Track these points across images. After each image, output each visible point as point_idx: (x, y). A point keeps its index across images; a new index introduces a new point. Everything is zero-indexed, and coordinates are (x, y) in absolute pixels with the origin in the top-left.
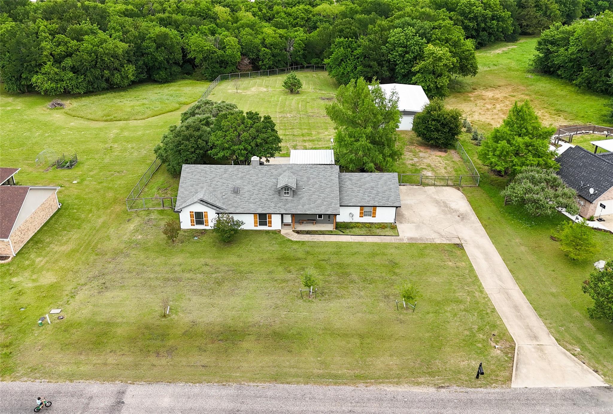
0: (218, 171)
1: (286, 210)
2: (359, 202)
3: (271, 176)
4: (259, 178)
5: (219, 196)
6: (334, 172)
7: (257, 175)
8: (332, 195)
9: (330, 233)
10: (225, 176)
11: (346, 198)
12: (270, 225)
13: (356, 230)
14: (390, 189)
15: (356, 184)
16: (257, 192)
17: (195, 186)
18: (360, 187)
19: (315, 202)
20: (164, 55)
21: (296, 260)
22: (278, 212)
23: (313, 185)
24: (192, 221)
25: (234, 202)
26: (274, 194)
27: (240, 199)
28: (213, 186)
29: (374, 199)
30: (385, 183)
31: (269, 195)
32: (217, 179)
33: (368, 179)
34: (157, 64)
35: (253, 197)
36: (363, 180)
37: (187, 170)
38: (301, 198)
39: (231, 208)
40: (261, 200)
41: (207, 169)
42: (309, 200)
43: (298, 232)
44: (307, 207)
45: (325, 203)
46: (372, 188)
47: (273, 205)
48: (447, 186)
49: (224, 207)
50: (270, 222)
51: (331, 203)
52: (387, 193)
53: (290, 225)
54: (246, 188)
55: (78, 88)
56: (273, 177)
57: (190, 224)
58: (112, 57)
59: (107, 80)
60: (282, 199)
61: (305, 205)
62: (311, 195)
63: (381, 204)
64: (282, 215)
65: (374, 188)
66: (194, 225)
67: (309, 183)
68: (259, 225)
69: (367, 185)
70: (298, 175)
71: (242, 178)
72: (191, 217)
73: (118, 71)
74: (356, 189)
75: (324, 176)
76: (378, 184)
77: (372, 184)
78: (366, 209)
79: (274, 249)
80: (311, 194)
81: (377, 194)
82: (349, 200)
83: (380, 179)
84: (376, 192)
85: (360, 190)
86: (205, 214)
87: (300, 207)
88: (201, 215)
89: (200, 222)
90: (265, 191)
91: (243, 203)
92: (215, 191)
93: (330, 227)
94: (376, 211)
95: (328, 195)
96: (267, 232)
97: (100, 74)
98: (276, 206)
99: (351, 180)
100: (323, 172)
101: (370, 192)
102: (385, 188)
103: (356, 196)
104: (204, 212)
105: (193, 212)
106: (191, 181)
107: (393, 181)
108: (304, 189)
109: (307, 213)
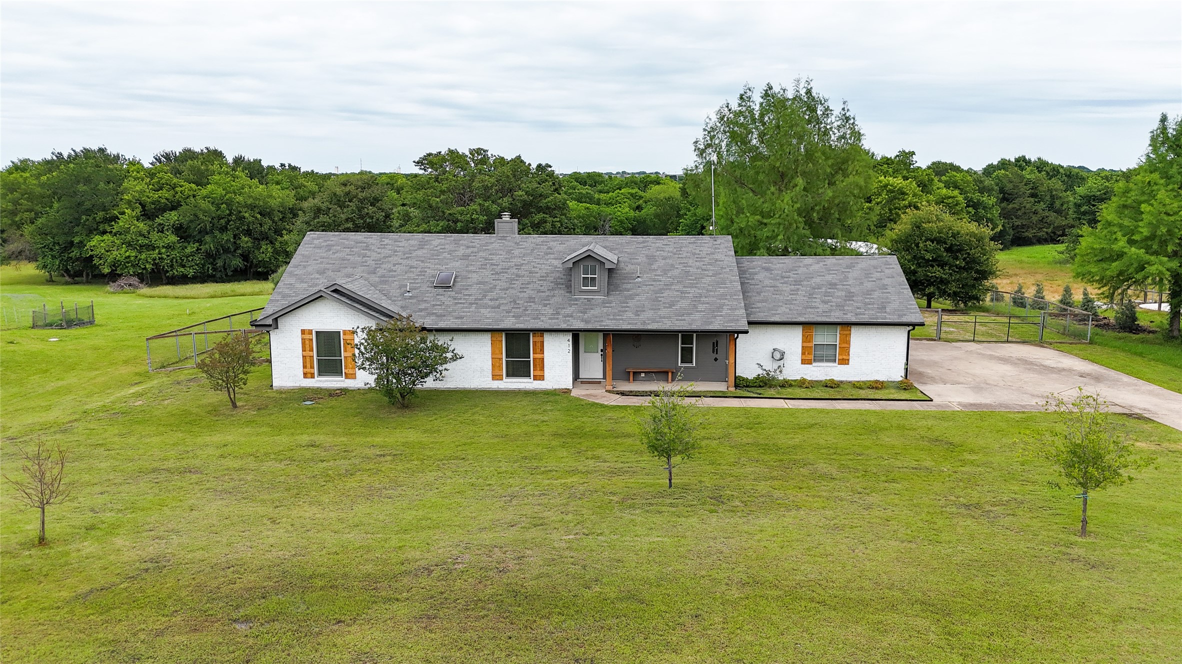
0: (400, 244)
1: (587, 322)
2: (800, 315)
3: (547, 254)
4: (512, 258)
5: (395, 292)
6: (722, 246)
7: (509, 252)
8: (722, 290)
10: (420, 253)
11: (759, 305)
12: (538, 373)
14: (884, 287)
15: (783, 277)
16: (505, 285)
17: (330, 273)
18: (798, 282)
19: (671, 305)
22: (564, 326)
23: (665, 272)
24: (306, 361)
25: (434, 305)
26: (553, 289)
27: (455, 299)
28: (380, 272)
29: (840, 307)
30: (868, 275)
31: (539, 291)
32: (394, 259)
33: (816, 267)
35: (490, 295)
36: (801, 270)
37: (316, 242)
38: (631, 297)
39: (424, 317)
40: (515, 302)
41: (370, 241)
42: (656, 300)
43: (623, 394)
44: (649, 314)
45: (701, 307)
46: (833, 285)
47: (549, 311)
48: (1008, 342)
49: (408, 313)
50: (540, 364)
51: (720, 308)
52: (876, 295)
53: (600, 383)
54: (475, 277)
55: (184, 266)
56: (552, 256)
57: (300, 371)
59: (245, 257)
60: (576, 300)
61: (644, 311)
62: (661, 291)
63: (865, 318)
64: (576, 335)
65: (836, 284)
66: (313, 376)
67: (654, 266)
68: (508, 375)
69: (818, 280)
70: (621, 252)
71: (465, 257)
72: (304, 350)
74: (787, 288)
75: (694, 254)
76: (846, 278)
77: (829, 278)
78: (822, 338)
80: (661, 289)
81: (850, 296)
82: (770, 309)
84: (844, 293)
85: (798, 289)
86: (347, 337)
87: (630, 314)
88: (336, 341)
89: (330, 366)
90: (529, 283)
91: (463, 308)
92: (385, 282)
94: (849, 343)
95: (708, 291)
96: (531, 394)
98: (558, 313)
99: (767, 269)
100: (691, 246)
101: (826, 294)
102: (869, 285)
103: (787, 302)
104: (345, 332)
105: (310, 332)
106: (321, 263)
107: (887, 271)
108: (639, 279)
109: (650, 327)
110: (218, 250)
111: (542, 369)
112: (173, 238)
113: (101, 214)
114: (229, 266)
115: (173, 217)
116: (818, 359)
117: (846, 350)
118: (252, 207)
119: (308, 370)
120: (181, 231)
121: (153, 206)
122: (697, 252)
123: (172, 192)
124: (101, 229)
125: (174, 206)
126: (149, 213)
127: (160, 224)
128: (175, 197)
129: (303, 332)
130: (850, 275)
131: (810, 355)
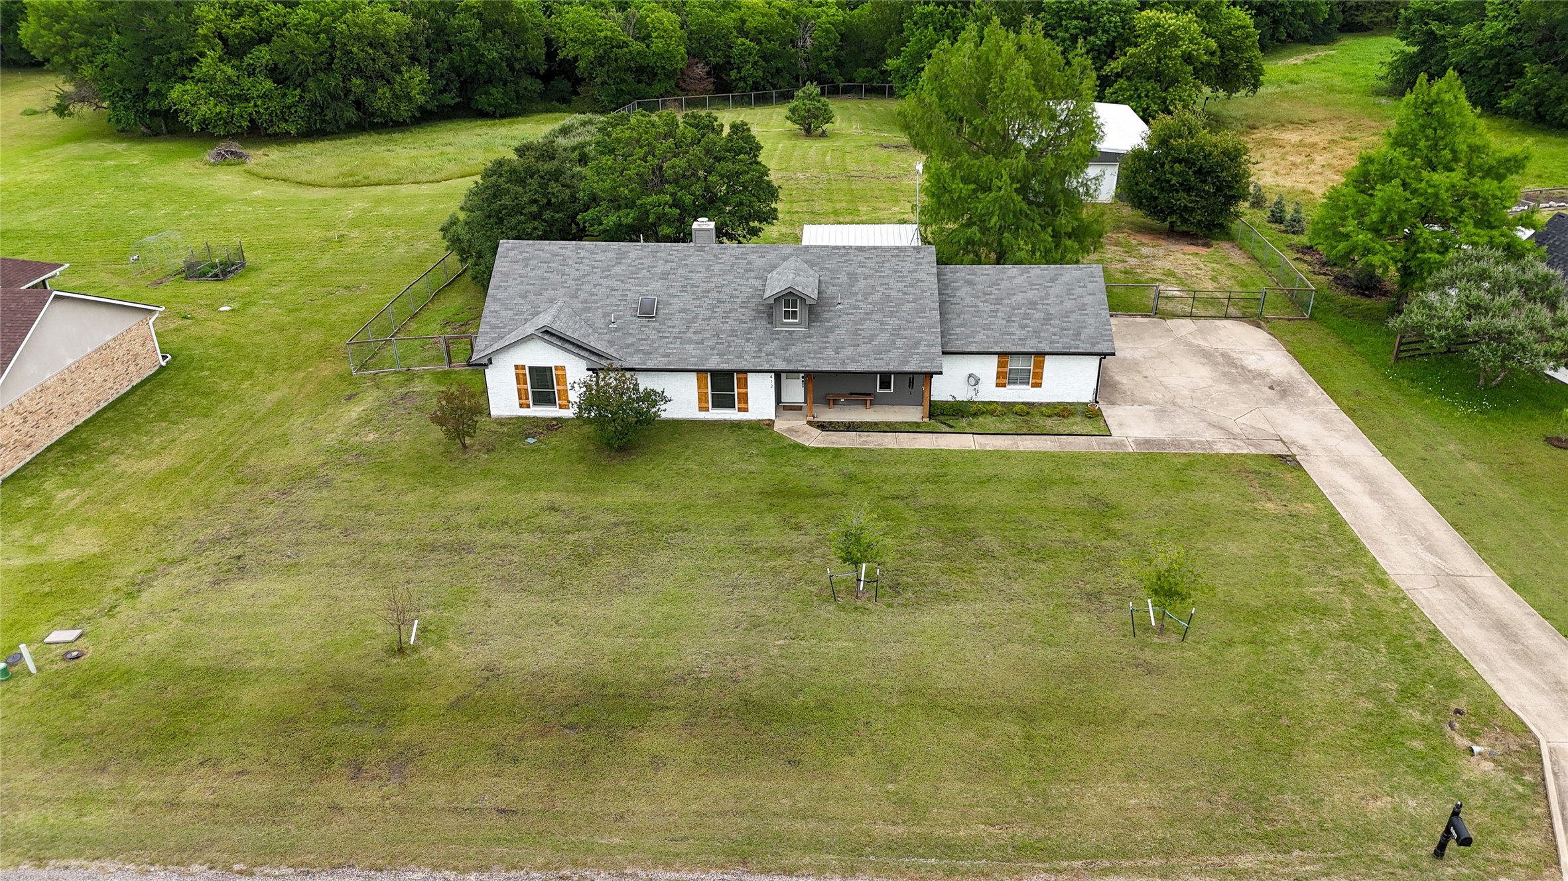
0: (598, 257)
1: (788, 361)
2: (996, 343)
3: (747, 271)
4: (711, 277)
5: (600, 323)
6: (926, 260)
7: (708, 268)
8: (920, 321)
9: (914, 428)
10: (618, 269)
11: (958, 330)
12: (743, 406)
13: (988, 421)
14: (1083, 307)
15: (985, 294)
16: (707, 313)
17: (532, 297)
18: (999, 301)
19: (871, 339)
20: (500, 47)
21: (816, 496)
22: (766, 367)
23: (866, 295)
24: (522, 394)
25: (640, 340)
26: (754, 320)
27: (659, 332)
28: (583, 295)
29: (1036, 333)
30: (1069, 291)
31: (741, 322)
32: (594, 278)
33: (1020, 280)
34: (482, 69)
35: (695, 326)
36: (1005, 284)
37: (511, 254)
38: (831, 330)
39: (631, 355)
40: (718, 334)
41: (567, 253)
42: (856, 333)
43: (822, 426)
44: (848, 352)
45: (899, 343)
46: (1032, 304)
47: (751, 347)
48: (1226, 317)
49: (611, 351)
50: (744, 398)
51: (917, 344)
52: (1074, 317)
53: (800, 408)
54: (677, 303)
55: (286, 121)
56: (752, 274)
57: (516, 402)
58: (370, 45)
59: (359, 104)
60: (778, 333)
61: (844, 348)
62: (860, 322)
63: (1058, 347)
64: (778, 375)
65: (1036, 303)
66: (528, 406)
67: (855, 289)
68: (714, 406)
69: (1018, 298)
70: (822, 269)
71: (664, 276)
72: (518, 383)
73: (388, 81)
74: (986, 308)
75: (896, 271)
76: (1048, 294)
77: (1030, 294)
78: (1016, 364)
79: (753, 468)
80: (861, 319)
81: (1048, 318)
82: (968, 336)
83: (1053, 280)
84: (1041, 315)
85: (998, 311)
86: (559, 372)
87: (830, 352)
88: (548, 374)
89: (544, 398)
90: (731, 311)
91: (668, 343)
92: (587, 309)
93: (914, 414)
94: (1042, 368)
95: (908, 322)
96: (736, 425)
97: (341, 84)
98: (760, 351)
99: (970, 283)
100: (894, 260)
101: (1026, 316)
102: (1069, 305)
103: (987, 327)
104: (556, 368)
105: (523, 367)
106: (522, 282)
107: (1090, 286)
108: (840, 307)
109: (850, 368)
110: (325, 99)
111: (746, 402)
112: (269, 85)
113: (175, 55)
114: (342, 119)
115: (263, 54)
116: (1013, 382)
117: (1039, 375)
118: (358, 38)
119: (524, 401)
120: (277, 73)
121: (237, 41)
122: (899, 268)
123: (256, 18)
124: (180, 75)
125: (265, 38)
126: (234, 49)
127: (249, 65)
128: (261, 25)
129: (517, 367)
130: (1052, 291)
131: (1003, 379)
